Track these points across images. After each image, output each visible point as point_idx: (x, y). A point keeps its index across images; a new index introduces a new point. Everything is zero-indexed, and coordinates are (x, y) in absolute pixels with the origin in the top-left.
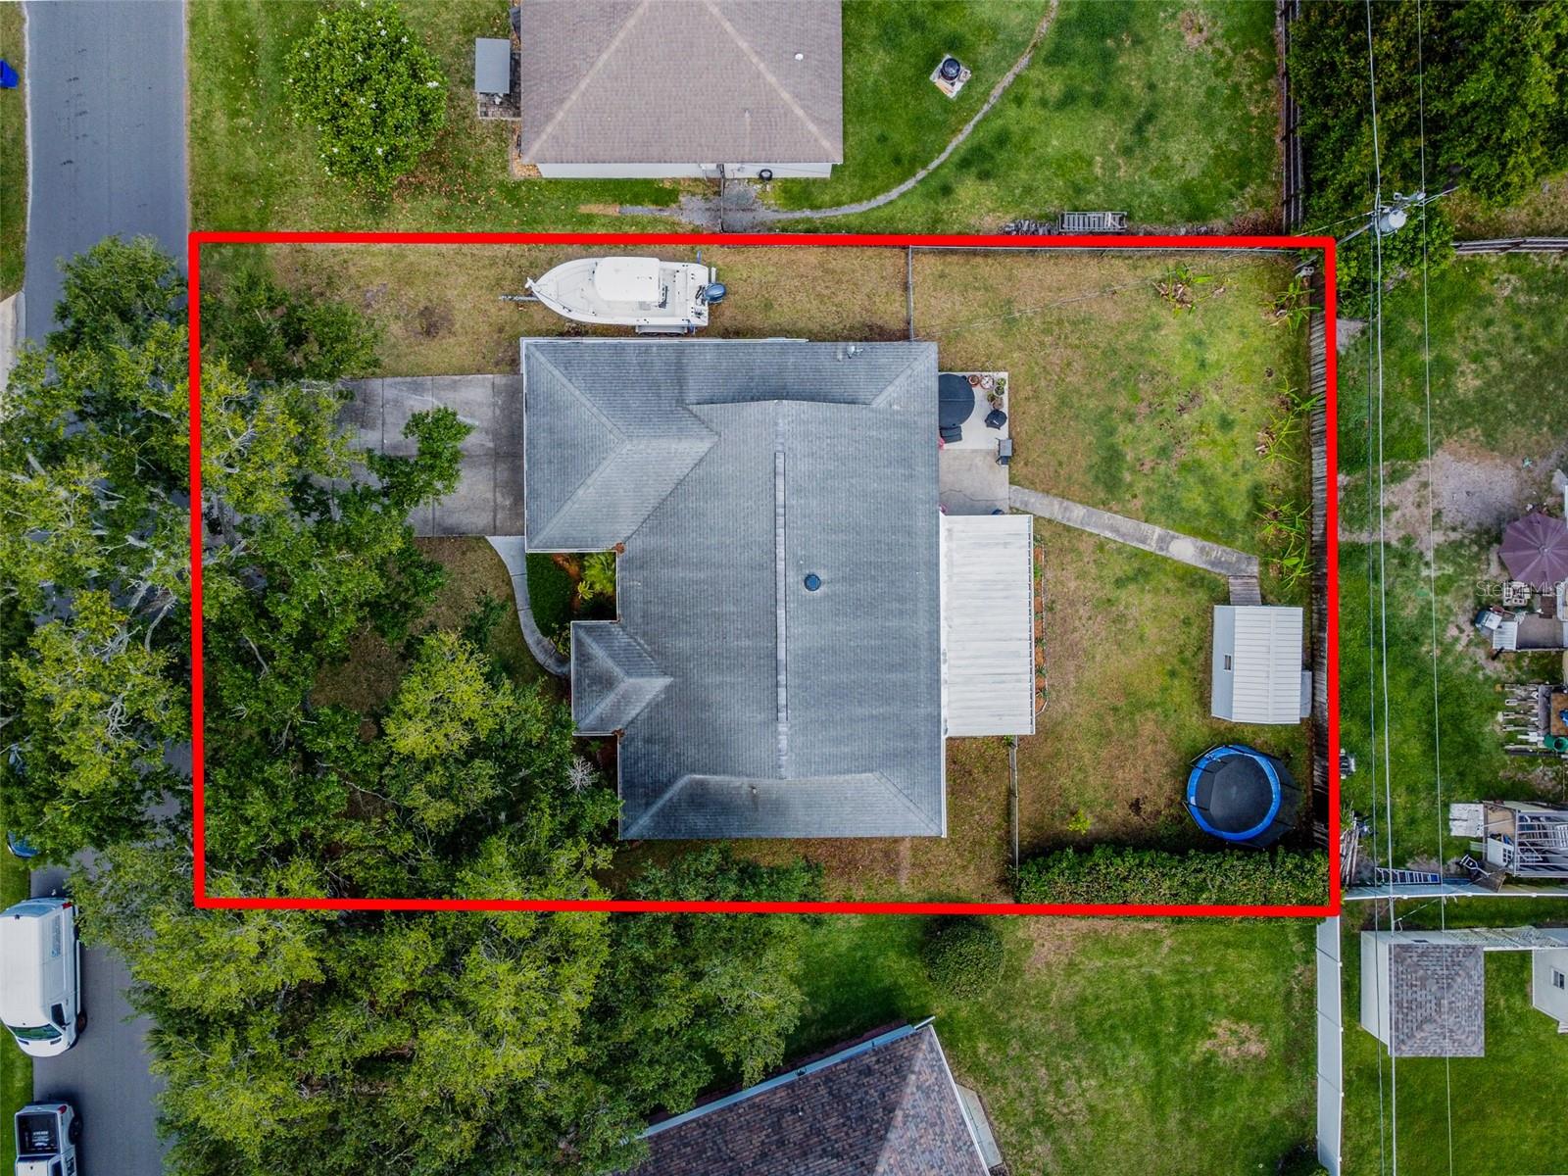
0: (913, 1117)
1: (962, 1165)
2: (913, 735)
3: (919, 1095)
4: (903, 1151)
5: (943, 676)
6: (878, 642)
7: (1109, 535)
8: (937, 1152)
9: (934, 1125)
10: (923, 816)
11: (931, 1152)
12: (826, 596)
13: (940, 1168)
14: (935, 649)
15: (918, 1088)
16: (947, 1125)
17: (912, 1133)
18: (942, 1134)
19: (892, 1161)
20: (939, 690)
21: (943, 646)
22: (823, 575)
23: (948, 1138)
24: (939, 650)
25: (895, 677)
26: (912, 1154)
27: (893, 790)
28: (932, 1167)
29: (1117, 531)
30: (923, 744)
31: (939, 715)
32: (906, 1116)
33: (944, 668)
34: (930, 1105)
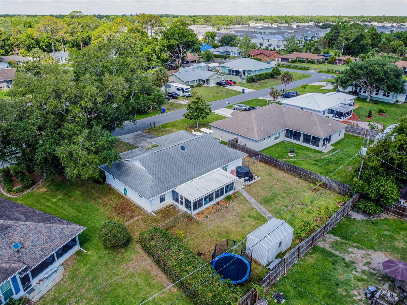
0: (51, 230)
1: (35, 254)
2: (168, 182)
3: (60, 230)
4: (36, 230)
5: (187, 182)
6: (182, 166)
7: (257, 208)
8: (39, 242)
9: (50, 238)
10: (149, 192)
11: (38, 240)
12: (183, 153)
13: (32, 246)
14: (191, 179)
15: (62, 229)
16: (51, 243)
17: (44, 231)
18: (47, 243)
19: (31, 226)
20: (184, 183)
21: (194, 179)
22: (186, 150)
23: (46, 245)
24: (192, 179)
25: (178, 172)
26: (36, 233)
27: (151, 182)
28: (32, 242)
29: (259, 209)
30: (168, 185)
31: (178, 186)
32: (50, 227)
33: (189, 182)
34: (57, 235)
